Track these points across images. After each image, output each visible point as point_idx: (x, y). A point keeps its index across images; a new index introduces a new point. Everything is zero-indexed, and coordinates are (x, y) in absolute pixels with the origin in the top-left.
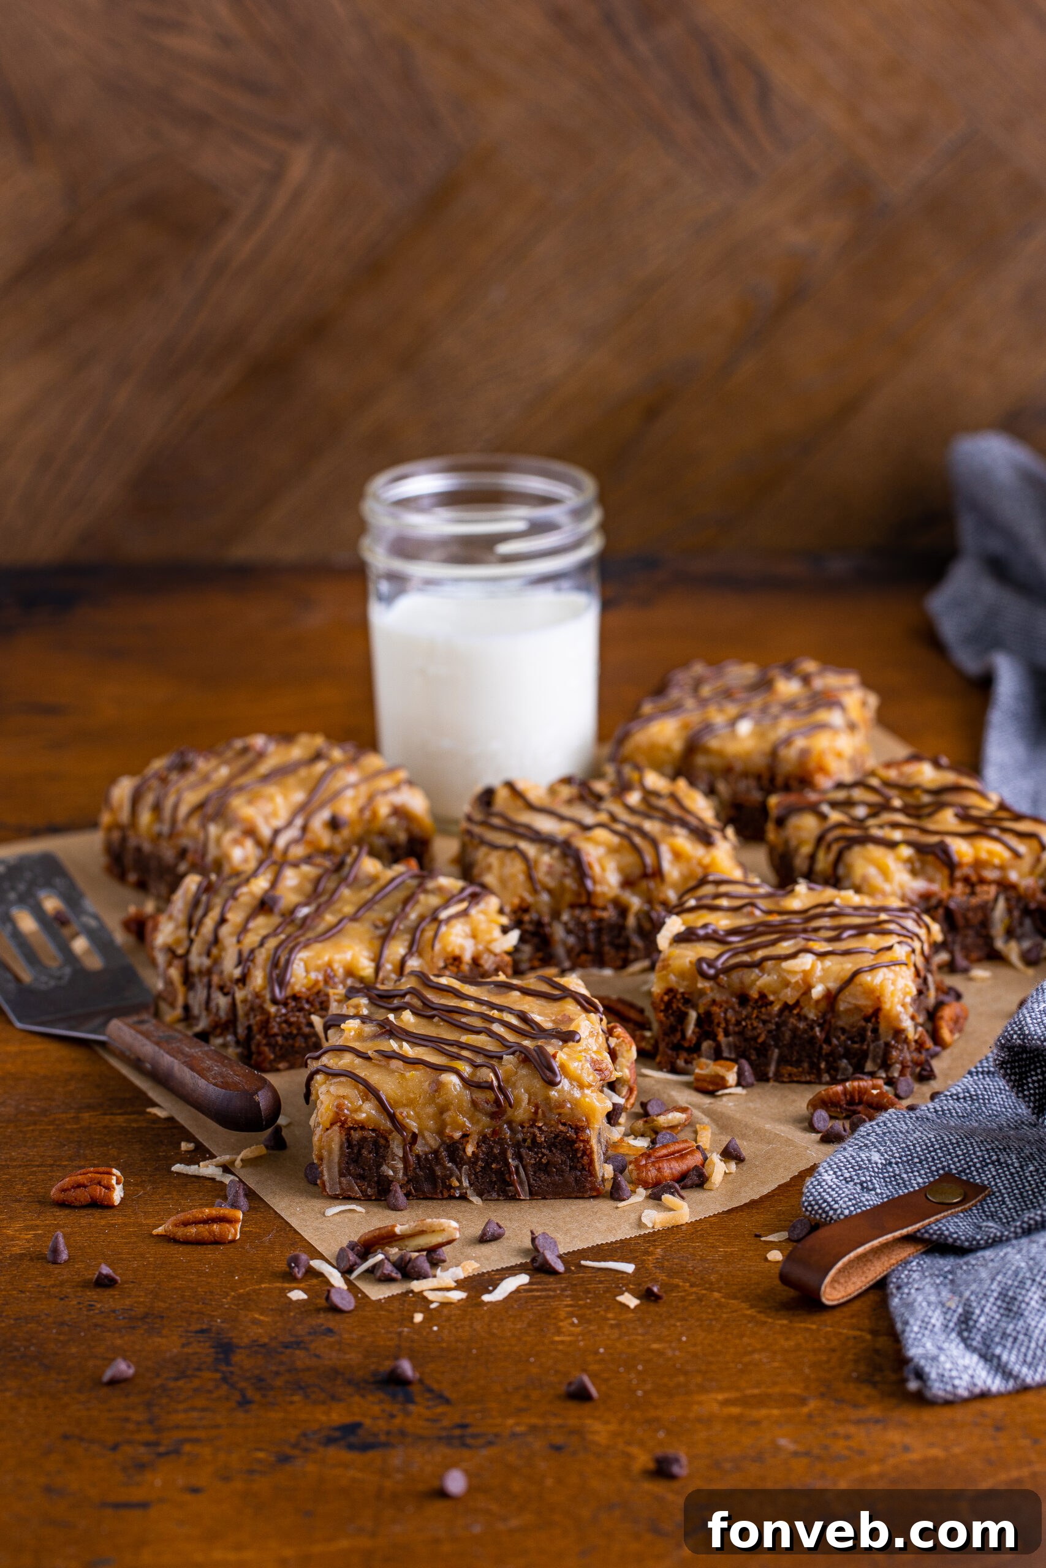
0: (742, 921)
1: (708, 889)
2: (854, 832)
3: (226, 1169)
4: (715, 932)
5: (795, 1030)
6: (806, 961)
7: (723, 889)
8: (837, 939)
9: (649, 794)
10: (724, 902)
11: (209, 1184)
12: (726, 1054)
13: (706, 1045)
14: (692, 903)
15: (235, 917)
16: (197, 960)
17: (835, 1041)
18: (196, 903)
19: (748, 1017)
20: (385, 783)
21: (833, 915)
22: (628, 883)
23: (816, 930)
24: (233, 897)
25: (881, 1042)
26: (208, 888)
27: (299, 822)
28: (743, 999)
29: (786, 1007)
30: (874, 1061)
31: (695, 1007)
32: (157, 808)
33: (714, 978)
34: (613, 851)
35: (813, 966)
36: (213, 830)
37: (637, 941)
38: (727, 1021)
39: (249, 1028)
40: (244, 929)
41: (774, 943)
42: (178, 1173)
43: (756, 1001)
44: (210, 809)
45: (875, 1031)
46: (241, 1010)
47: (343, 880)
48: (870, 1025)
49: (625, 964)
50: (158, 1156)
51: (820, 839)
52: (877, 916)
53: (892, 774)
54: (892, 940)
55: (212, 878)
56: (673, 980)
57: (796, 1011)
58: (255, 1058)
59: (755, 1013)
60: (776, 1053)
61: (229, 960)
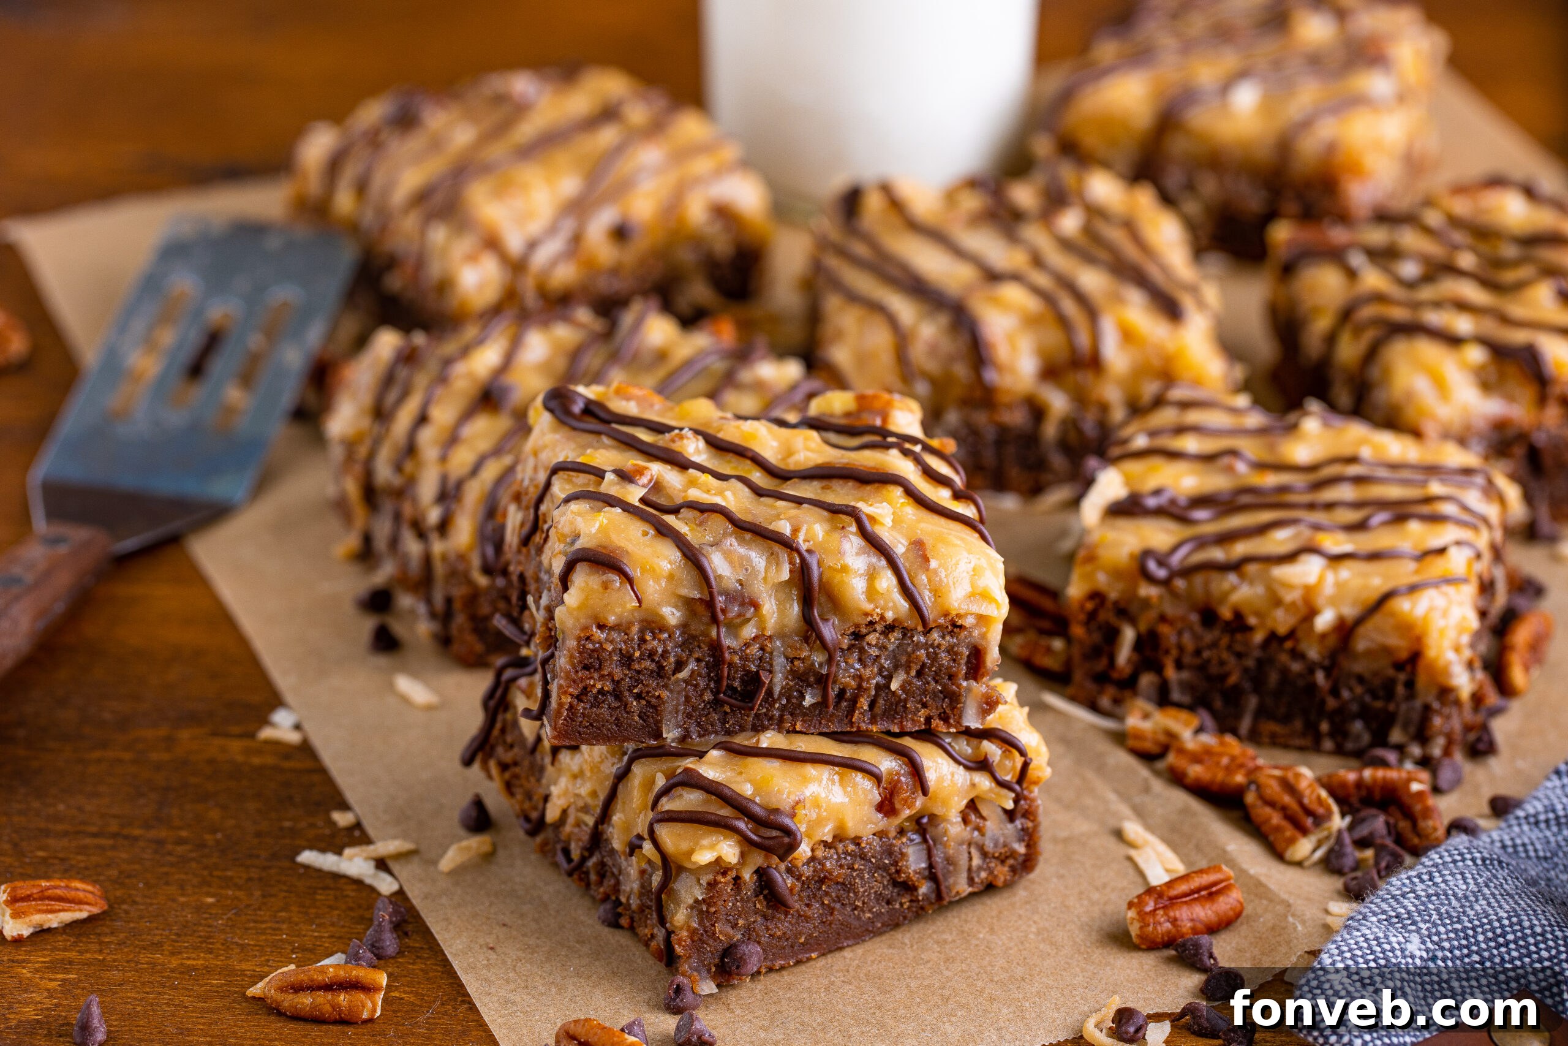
0: (1215, 482)
1: (1166, 416)
2: (1399, 314)
3: (381, 864)
4: (1173, 502)
5: (1285, 672)
6: (1310, 569)
7: (1194, 417)
8: (1360, 527)
9: (1095, 212)
10: (1191, 444)
11: (350, 891)
12: (1176, 695)
13: (1147, 680)
14: (1141, 442)
15: (443, 415)
16: (384, 472)
17: (1346, 694)
18: (388, 380)
19: (1214, 645)
20: (701, 165)
21: (1359, 480)
22: (1050, 372)
23: (1330, 506)
24: (442, 379)
25: (1418, 704)
26: (408, 358)
27: (568, 226)
28: (1208, 615)
29: (1273, 638)
30: (1405, 727)
31: (1133, 621)
32: (361, 188)
33: (1166, 583)
34: (1031, 322)
35: (1321, 579)
36: (438, 235)
37: (1058, 461)
38: (1181, 648)
39: (449, 601)
40: (452, 440)
41: (1262, 530)
42: (307, 867)
43: (1227, 623)
44: (438, 199)
45: (1410, 684)
46: (439, 569)
47: (614, 357)
48: (1402, 677)
49: (1034, 491)
50: (281, 829)
51: (1346, 314)
52: (1424, 484)
53: (1461, 207)
54: (1446, 535)
55: (419, 339)
56: (1102, 579)
57: (1288, 645)
58: (456, 647)
59: (1225, 641)
60: (1253, 702)
61: (427, 488)
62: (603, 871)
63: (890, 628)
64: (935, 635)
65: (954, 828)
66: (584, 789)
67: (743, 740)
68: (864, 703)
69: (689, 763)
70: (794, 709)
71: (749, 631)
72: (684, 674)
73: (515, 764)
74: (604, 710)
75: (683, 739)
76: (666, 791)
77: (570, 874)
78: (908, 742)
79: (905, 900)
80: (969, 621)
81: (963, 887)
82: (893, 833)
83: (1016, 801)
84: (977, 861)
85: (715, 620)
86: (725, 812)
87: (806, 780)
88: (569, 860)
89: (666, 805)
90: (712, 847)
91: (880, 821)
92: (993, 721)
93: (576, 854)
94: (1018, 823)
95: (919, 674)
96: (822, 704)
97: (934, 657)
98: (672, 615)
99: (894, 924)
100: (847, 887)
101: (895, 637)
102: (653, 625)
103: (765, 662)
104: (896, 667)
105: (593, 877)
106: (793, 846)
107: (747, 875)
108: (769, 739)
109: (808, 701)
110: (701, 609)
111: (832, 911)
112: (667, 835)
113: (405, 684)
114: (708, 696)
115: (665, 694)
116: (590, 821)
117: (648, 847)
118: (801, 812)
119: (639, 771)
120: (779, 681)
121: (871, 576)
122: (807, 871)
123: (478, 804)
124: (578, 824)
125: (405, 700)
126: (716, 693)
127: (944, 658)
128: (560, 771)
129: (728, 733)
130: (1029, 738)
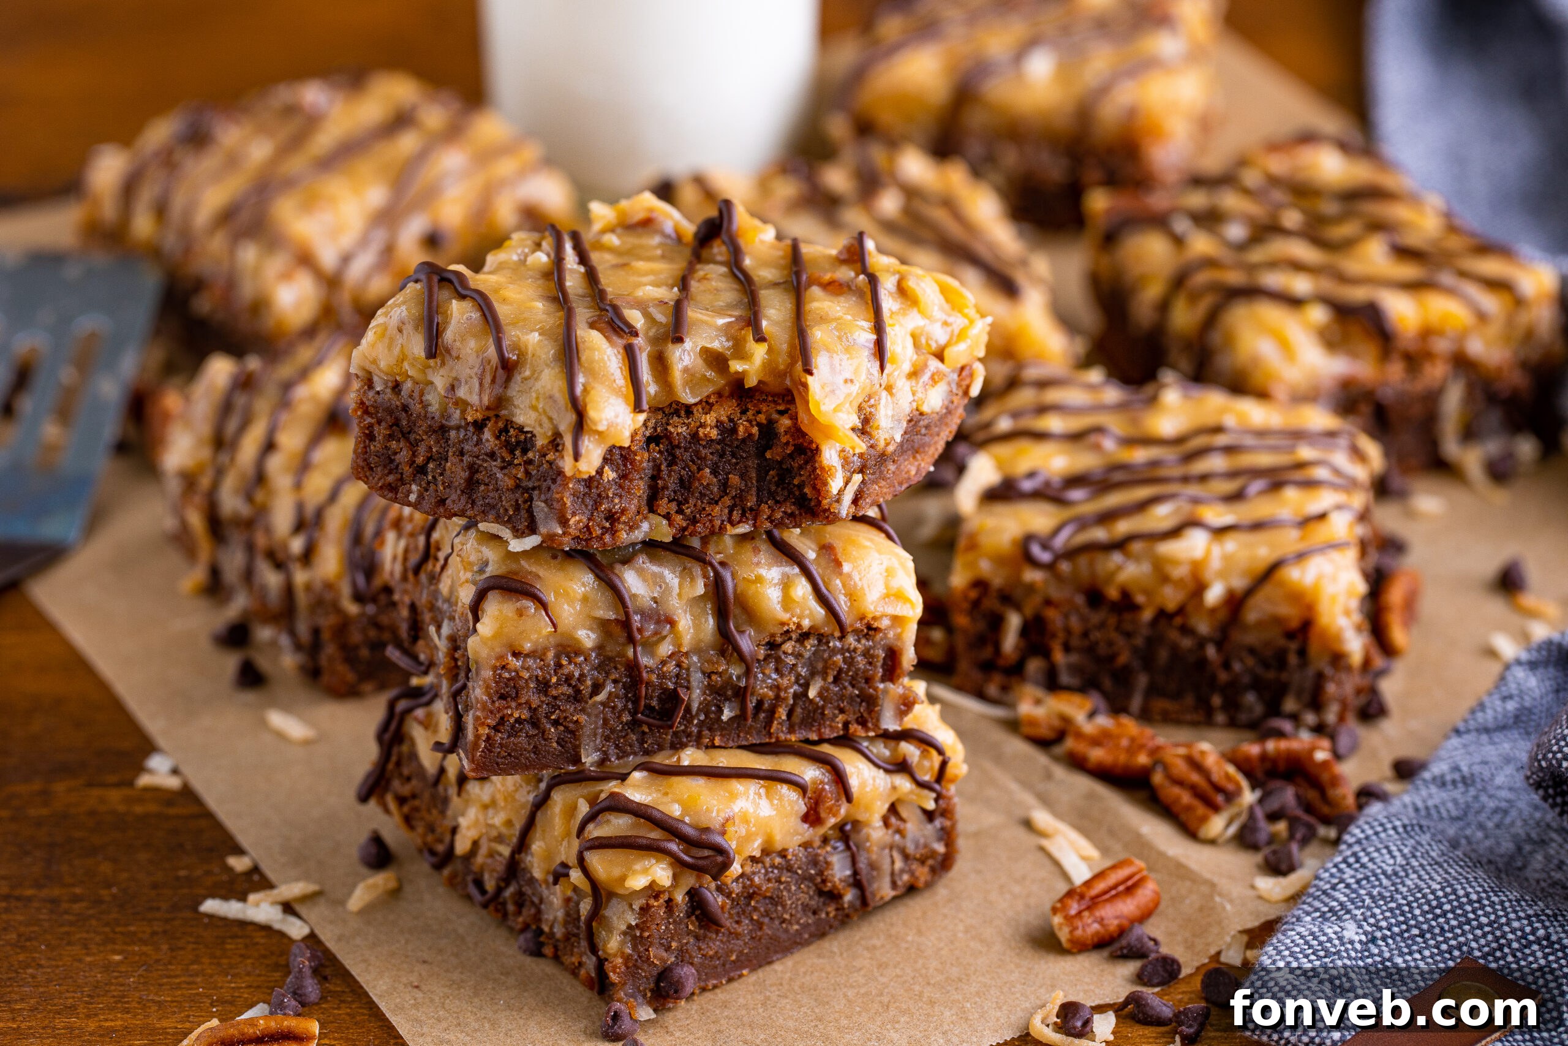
0: (1083, 461)
1: (1025, 397)
2: (1234, 278)
3: (288, 908)
4: (1047, 484)
5: (1175, 649)
6: (1195, 544)
7: (1053, 396)
8: (1236, 497)
9: (911, 193)
10: (1054, 423)
11: (260, 938)
12: (1065, 678)
13: (1034, 666)
14: (1004, 424)
15: (291, 440)
16: (231, 502)
17: (1237, 667)
18: (226, 408)
19: (1102, 625)
20: (506, 167)
21: (1229, 450)
23: (1204, 478)
24: (284, 402)
25: (1310, 672)
26: (245, 383)
27: (380, 237)
28: (1094, 596)
29: (1162, 615)
30: (1299, 695)
31: (1018, 607)
32: (161, 211)
33: (1050, 567)
35: (1208, 553)
36: (249, 254)
38: (1068, 631)
39: (316, 632)
40: (303, 466)
41: (1143, 506)
42: (211, 916)
43: (1115, 603)
44: (245, 217)
45: (1302, 653)
46: (302, 599)
48: (1293, 646)
50: (177, 878)
51: (1179, 281)
52: (1291, 449)
53: (1278, 165)
54: (1324, 500)
55: (253, 363)
56: (985, 567)
57: (1178, 621)
58: (325, 678)
59: (1112, 621)
60: (1142, 680)
61: (282, 518)
62: (520, 900)
63: (804, 636)
64: (851, 640)
65: (876, 833)
66: (498, 819)
67: (663, 759)
68: (782, 713)
69: (613, 786)
70: (712, 723)
71: (665, 649)
72: (601, 697)
73: (414, 796)
74: (522, 739)
75: (602, 762)
76: (591, 818)
77: (485, 906)
78: (826, 748)
79: (831, 909)
80: (885, 623)
81: (887, 892)
82: (817, 842)
83: (936, 800)
84: (899, 864)
85: (631, 640)
86: (655, 834)
87: (733, 796)
88: (483, 891)
89: (595, 831)
90: (645, 871)
91: (807, 832)
92: (909, 722)
93: (490, 885)
94: (938, 823)
95: (837, 680)
96: (740, 718)
97: (850, 662)
98: (587, 638)
99: (821, 933)
100: (775, 900)
101: (811, 643)
102: (568, 649)
103: (682, 678)
104: (813, 674)
105: (511, 908)
106: (726, 865)
107: (680, 897)
108: (689, 757)
109: (727, 715)
110: (617, 630)
111: (760, 925)
112: (598, 862)
113: (278, 719)
114: (626, 717)
115: (583, 718)
116: (506, 851)
117: (576, 875)
118: (731, 829)
119: (559, 798)
120: (696, 696)
121: (786, 585)
122: (736, 888)
123: (377, 840)
124: (492, 854)
125: (280, 736)
126: (633, 714)
127: (860, 660)
128: (467, 803)
129: (647, 753)
130: (945, 736)
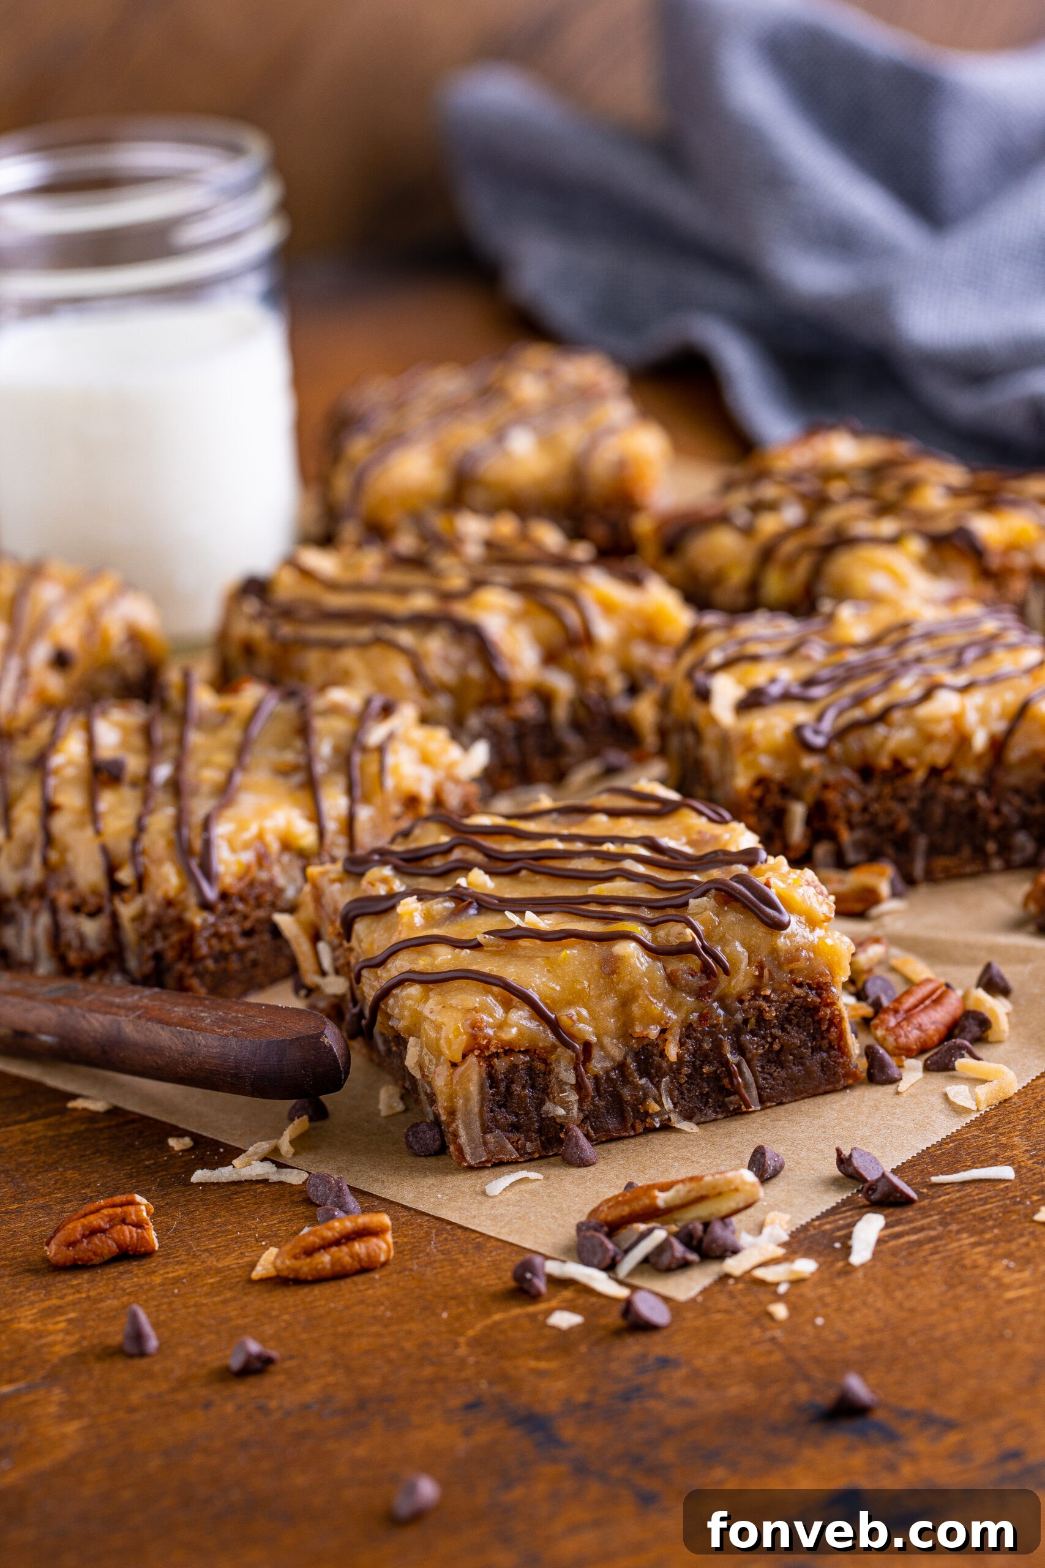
0: (805, 669)
3: (270, 1161)
4: (787, 688)
5: (948, 804)
6: (946, 703)
8: (959, 665)
10: (762, 649)
12: (851, 856)
13: (823, 848)
14: (717, 657)
15: (69, 799)
17: (1007, 809)
19: (878, 798)
22: (551, 658)
23: (921, 659)
24: (45, 771)
27: (13, 666)
28: (866, 771)
31: (798, 797)
33: (825, 750)
34: (516, 618)
35: (962, 707)
37: (573, 741)
40: (94, 815)
41: (884, 685)
42: (206, 1184)
43: (884, 772)
46: (130, 933)
47: (184, 723)
56: (765, 762)
57: (948, 775)
59: (887, 790)
60: (921, 843)
61: (84, 866)
